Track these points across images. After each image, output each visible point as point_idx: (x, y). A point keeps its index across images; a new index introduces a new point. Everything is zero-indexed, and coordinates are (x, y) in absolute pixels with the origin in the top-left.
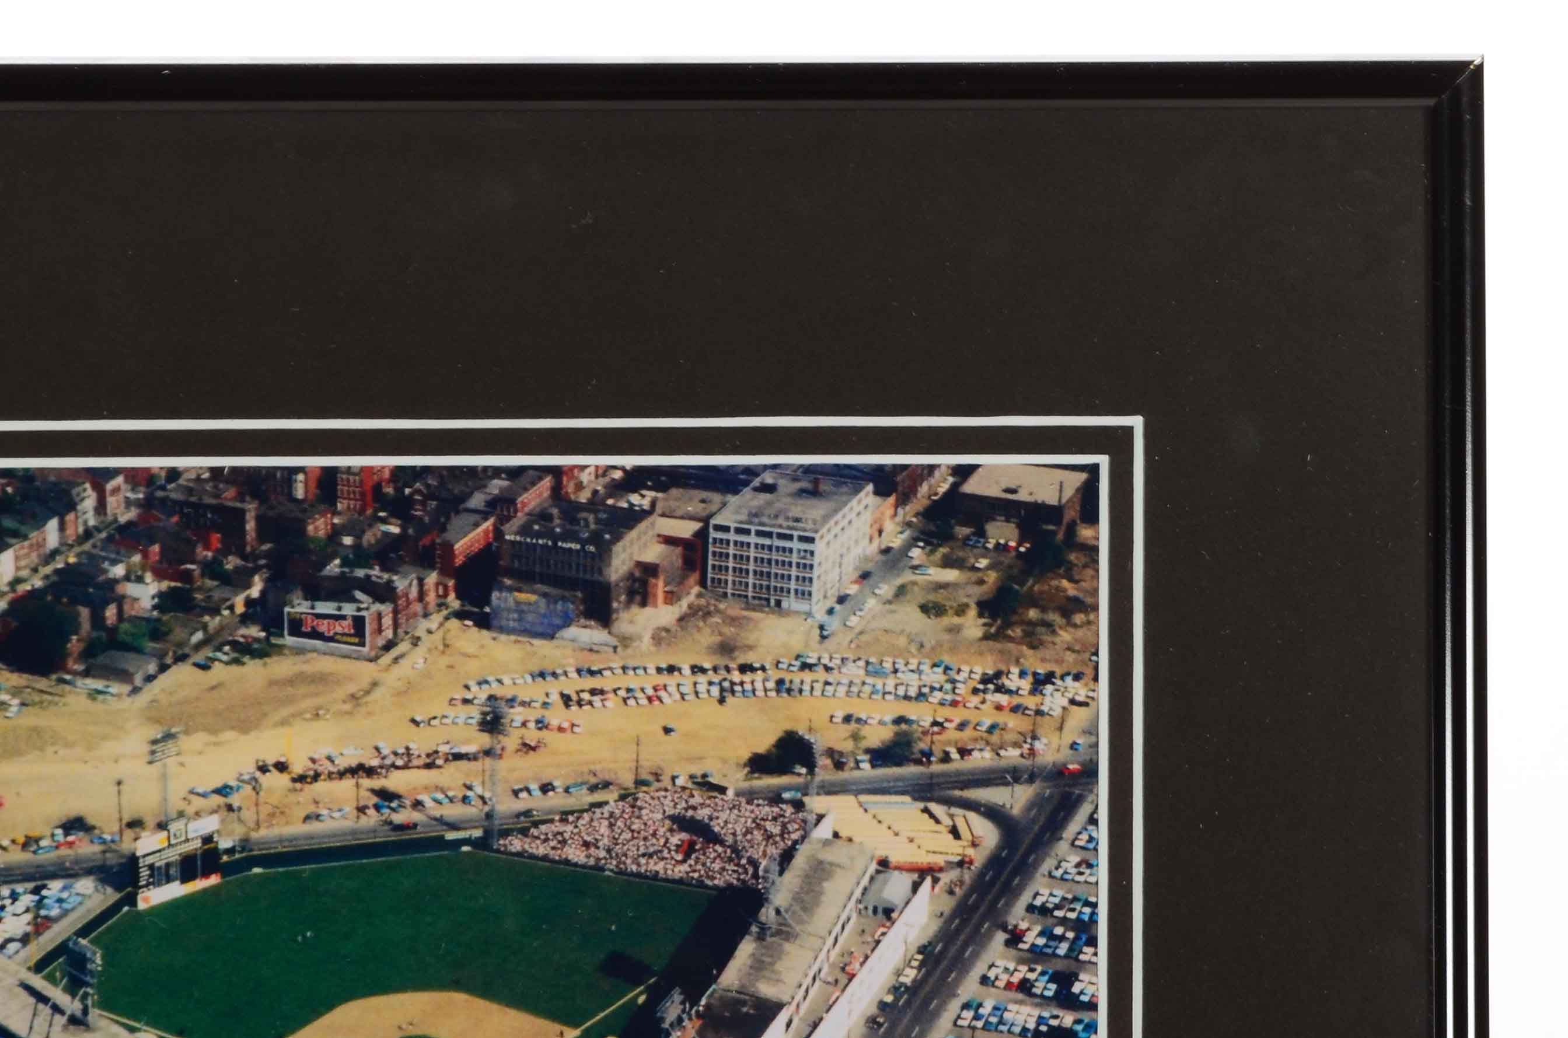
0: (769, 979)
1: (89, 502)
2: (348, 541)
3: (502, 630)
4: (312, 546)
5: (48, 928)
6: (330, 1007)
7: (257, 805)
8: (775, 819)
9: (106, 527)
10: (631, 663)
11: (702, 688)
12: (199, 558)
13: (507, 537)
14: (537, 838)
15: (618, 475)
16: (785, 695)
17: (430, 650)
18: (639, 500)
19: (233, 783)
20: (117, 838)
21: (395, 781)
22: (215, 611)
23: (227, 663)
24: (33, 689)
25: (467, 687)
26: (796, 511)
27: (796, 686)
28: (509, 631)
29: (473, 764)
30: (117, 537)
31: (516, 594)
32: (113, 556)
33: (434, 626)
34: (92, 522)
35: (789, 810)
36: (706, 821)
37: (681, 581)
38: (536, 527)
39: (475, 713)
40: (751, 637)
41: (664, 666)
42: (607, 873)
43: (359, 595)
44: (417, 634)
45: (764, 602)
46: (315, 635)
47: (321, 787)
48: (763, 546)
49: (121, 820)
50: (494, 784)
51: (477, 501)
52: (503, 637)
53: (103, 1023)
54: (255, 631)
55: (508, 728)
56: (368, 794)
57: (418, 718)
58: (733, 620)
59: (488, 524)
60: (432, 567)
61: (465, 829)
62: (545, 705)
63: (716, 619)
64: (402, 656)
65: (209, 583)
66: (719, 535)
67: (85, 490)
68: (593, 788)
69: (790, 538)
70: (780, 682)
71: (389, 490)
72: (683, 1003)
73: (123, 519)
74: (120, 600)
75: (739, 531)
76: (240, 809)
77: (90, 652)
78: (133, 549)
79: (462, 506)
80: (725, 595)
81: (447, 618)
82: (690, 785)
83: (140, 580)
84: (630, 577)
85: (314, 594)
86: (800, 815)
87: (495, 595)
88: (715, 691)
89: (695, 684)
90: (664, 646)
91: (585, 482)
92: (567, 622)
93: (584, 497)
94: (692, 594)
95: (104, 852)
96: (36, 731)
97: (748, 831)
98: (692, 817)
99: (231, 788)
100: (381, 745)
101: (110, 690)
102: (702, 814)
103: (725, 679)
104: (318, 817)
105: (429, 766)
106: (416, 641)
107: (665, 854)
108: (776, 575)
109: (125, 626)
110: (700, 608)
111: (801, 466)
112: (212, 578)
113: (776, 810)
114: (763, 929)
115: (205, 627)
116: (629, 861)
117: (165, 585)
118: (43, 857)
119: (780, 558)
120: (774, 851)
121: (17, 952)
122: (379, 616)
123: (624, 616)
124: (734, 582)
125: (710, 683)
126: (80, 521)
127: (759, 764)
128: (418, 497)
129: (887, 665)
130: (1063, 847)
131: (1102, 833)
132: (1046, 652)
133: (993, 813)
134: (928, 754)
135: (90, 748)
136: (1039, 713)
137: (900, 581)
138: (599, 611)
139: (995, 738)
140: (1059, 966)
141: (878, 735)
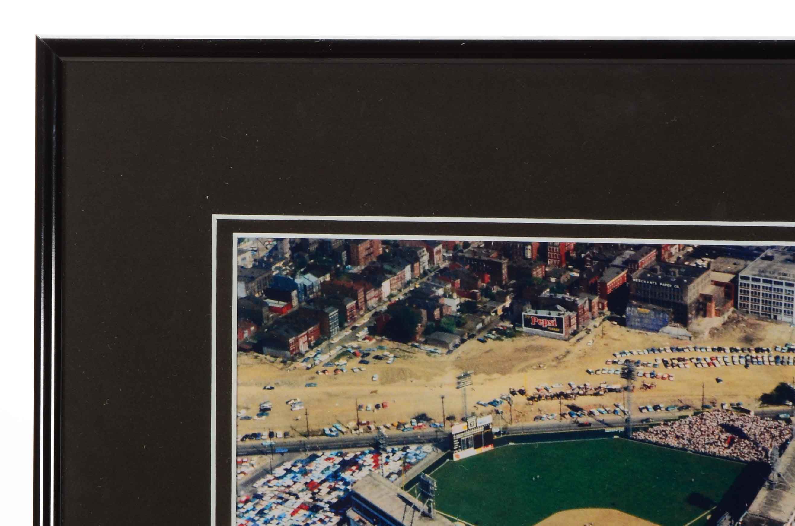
0: (776, 510)
1: (425, 258)
2: (553, 280)
3: (632, 327)
4: (535, 282)
5: (411, 468)
6: (550, 514)
7: (511, 411)
8: (776, 428)
9: (434, 270)
10: (699, 346)
11: (736, 359)
12: (480, 286)
13: (634, 280)
14: (652, 433)
15: (690, 249)
16: (780, 364)
17: (595, 336)
18: (702, 263)
19: (498, 400)
20: (442, 425)
21: (579, 401)
22: (488, 313)
23: (494, 340)
24: (400, 349)
25: (615, 355)
26: (784, 270)
27: (786, 359)
28: (635, 328)
29: (618, 394)
30: (439, 275)
31: (639, 309)
32: (437, 284)
33: (597, 324)
34: (427, 268)
35: (783, 424)
36: (740, 427)
37: (724, 304)
38: (649, 275)
39: (619, 368)
40: (761, 334)
41: (716, 347)
42: (689, 452)
43: (559, 307)
44: (589, 328)
45: (768, 317)
46: (537, 327)
47: (542, 403)
48: (767, 288)
49: (444, 416)
50: (629, 404)
51: (618, 261)
52: (633, 331)
53: (438, 517)
54: (508, 324)
55: (636, 376)
56: (566, 407)
57: (590, 370)
58: (752, 325)
59: (624, 273)
60: (596, 294)
61: (615, 427)
62: (655, 365)
63: (743, 324)
64: (581, 338)
65: (485, 299)
66: (744, 281)
67: (423, 251)
68: (680, 409)
69: (781, 284)
70: (777, 358)
71: (574, 255)
72: (730, 520)
73: (442, 266)
74: (441, 306)
75: (754, 280)
76: (502, 412)
77: (427, 332)
78: (448, 281)
79: (610, 264)
80: (747, 312)
81: (604, 320)
82: (731, 409)
83: (451, 297)
84: (697, 301)
85: (536, 306)
86: (790, 426)
87: (628, 309)
88: (743, 361)
89: (732, 357)
90: (715, 337)
91: (674, 254)
92: (665, 324)
93: (673, 260)
94: (730, 312)
95: (436, 432)
96: (402, 370)
97: (762, 433)
98: (732, 425)
99: (498, 402)
100: (572, 383)
101: (437, 351)
102: (738, 424)
103: (748, 355)
104: (541, 418)
105: (596, 394)
106: (588, 331)
107: (719, 443)
108: (774, 302)
109: (444, 320)
110: (734, 319)
111: (787, 247)
112: (486, 297)
113: (777, 423)
114: (771, 484)
115: (483, 321)
116: (700, 447)
117: (463, 300)
118: (407, 433)
119: (776, 294)
120: (775, 444)
121: (396, 480)
122: (570, 318)
123: (694, 321)
124: (752, 306)
125: (740, 357)
126: (421, 267)
127: (766, 399)
128: (588, 259)
135: (428, 379)
138: (682, 318)
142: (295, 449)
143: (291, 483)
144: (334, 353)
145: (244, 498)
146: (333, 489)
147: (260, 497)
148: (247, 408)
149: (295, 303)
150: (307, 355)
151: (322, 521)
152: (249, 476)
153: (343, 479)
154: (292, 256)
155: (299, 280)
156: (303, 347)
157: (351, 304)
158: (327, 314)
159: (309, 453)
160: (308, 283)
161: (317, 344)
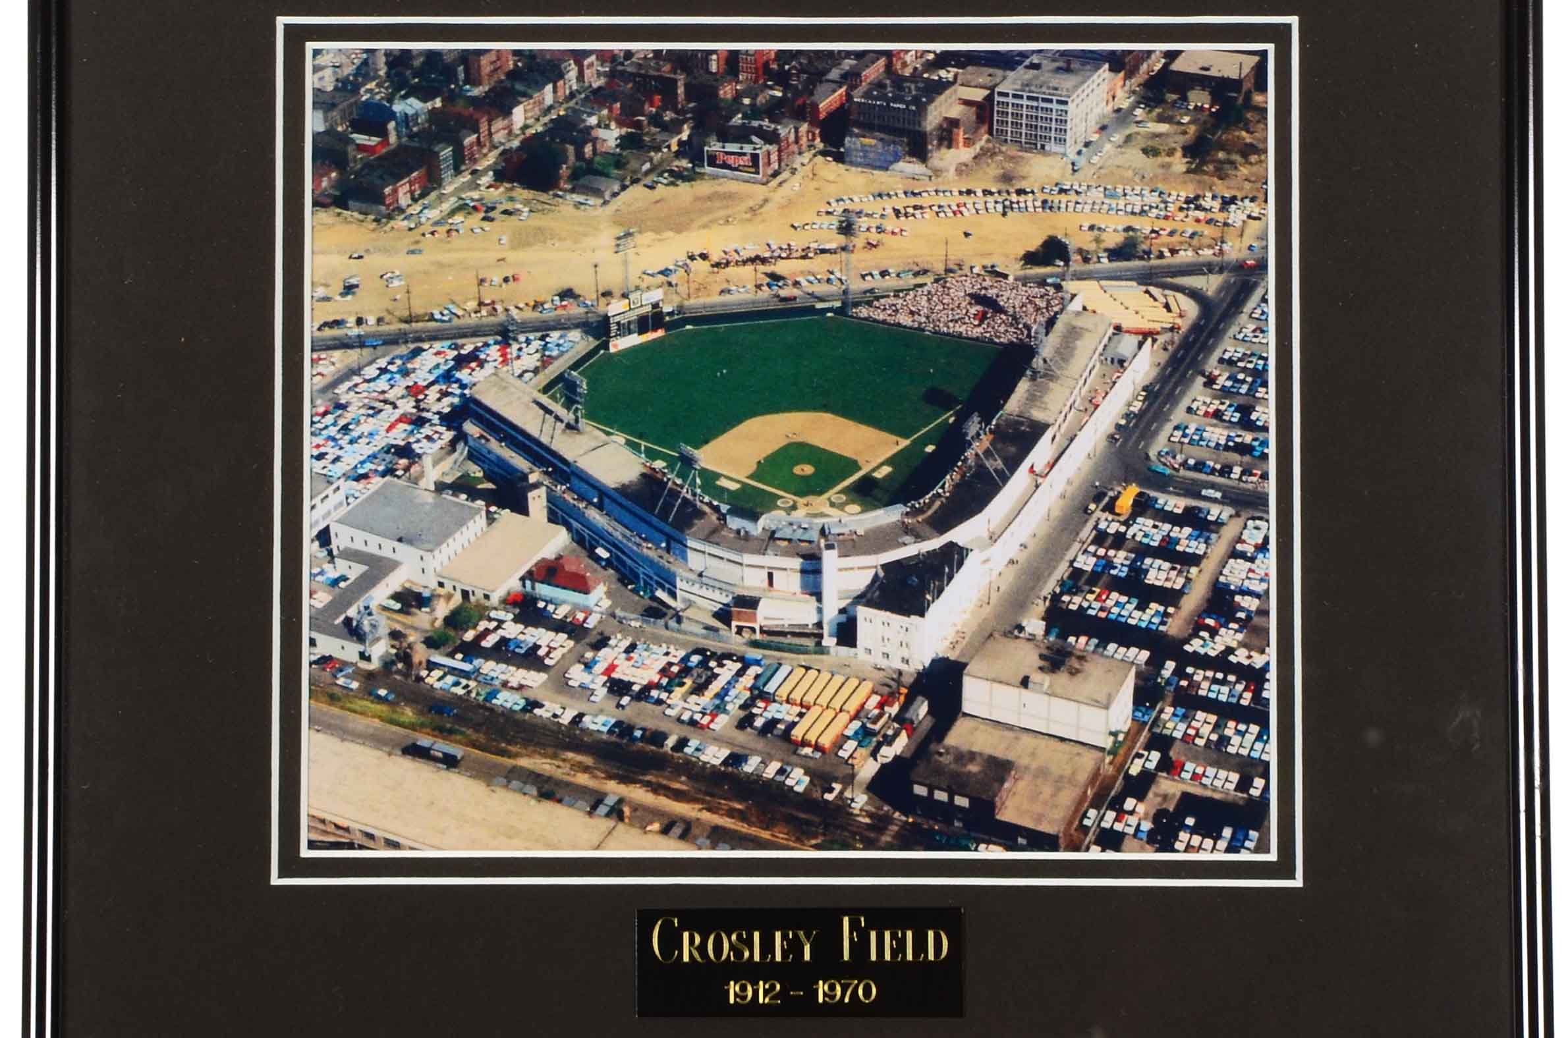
0: (1040, 407)
1: (572, 74)
2: (747, 101)
3: (852, 163)
4: (722, 105)
5: (551, 363)
6: (740, 422)
7: (688, 282)
8: (1042, 297)
9: (584, 91)
10: (941, 188)
11: (990, 205)
12: (647, 112)
13: (855, 100)
14: (879, 308)
15: (931, 57)
16: (1048, 211)
17: (803, 178)
18: (946, 74)
19: (671, 267)
20: (595, 303)
21: (781, 268)
22: (658, 149)
23: (667, 185)
24: (538, 201)
25: (829, 203)
26: (1054, 83)
27: (1056, 205)
28: (858, 165)
29: (834, 256)
30: (592, 97)
31: (862, 139)
32: (589, 110)
33: (806, 161)
34: (575, 87)
35: (1052, 291)
36: (994, 297)
37: (977, 129)
38: (875, 93)
39: (835, 221)
40: (1023, 170)
41: (964, 190)
42: (927, 333)
43: (754, 139)
44: (795, 166)
45: (1033, 146)
46: (725, 166)
47: (731, 270)
48: (1032, 107)
49: (597, 291)
50: (848, 270)
51: (834, 74)
52: (853, 169)
53: (589, 429)
54: (685, 163)
55: (858, 233)
56: (763, 276)
57: (796, 225)
58: (1012, 158)
59: (843, 90)
60: (804, 120)
61: (828, 301)
62: (882, 216)
63: (1000, 158)
64: (784, 181)
65: (654, 130)
66: (1002, 99)
67: (570, 65)
68: (916, 274)
69: (1051, 101)
70: (1044, 202)
71: (774, 66)
72: (980, 423)
73: (595, 85)
74: (594, 141)
75: (1015, 96)
76: (676, 285)
77: (575, 176)
78: (602, 105)
79: (824, 78)
80: (1006, 141)
81: (815, 156)
82: (983, 273)
83: (607, 127)
84: (940, 127)
85: (724, 138)
86: (1060, 294)
87: (847, 139)
88: (1000, 207)
89: (986, 203)
90: (964, 176)
91: (909, 62)
92: (897, 159)
93: (907, 72)
94: (983, 140)
95: (587, 313)
96: (540, 230)
97: (1023, 305)
98: (985, 295)
99: (671, 271)
100: (770, 242)
101: (588, 202)
102: (992, 293)
103: (1006, 200)
104: (729, 291)
105: (804, 257)
106: (794, 171)
107: (967, 320)
108: (1041, 127)
109: (598, 159)
110: (988, 150)
111: (1058, 51)
112: (655, 127)
113: (1043, 290)
114: (1035, 372)
115: (651, 160)
116: (941, 325)
117: (624, 131)
118: (546, 315)
119: (1044, 116)
120: (1042, 319)
121: (531, 380)
122: (769, 154)
123: (936, 154)
124: (1012, 132)
125: (996, 202)
126: (567, 86)
127: (1031, 259)
128: (794, 72)
129: (1120, 190)
130: (1243, 318)
131: (1271, 309)
132: (1232, 182)
133: (1194, 294)
134: (1148, 253)
135: (576, 242)
136: (1226, 224)
137: (1128, 132)
138: (919, 150)
139: (1195, 242)
140: (1241, 400)
141: (1113, 239)
142: (392, 340)
143: (387, 387)
144: (446, 206)
145: (321, 410)
146: (445, 394)
147: (344, 407)
148: (326, 285)
149: (393, 138)
150: (410, 211)
151: (428, 438)
152: (329, 379)
153: (458, 381)
154: (388, 74)
155: (398, 107)
156: (404, 200)
157: (470, 140)
158: (437, 154)
159: (412, 346)
160: (410, 112)
161: (423, 195)
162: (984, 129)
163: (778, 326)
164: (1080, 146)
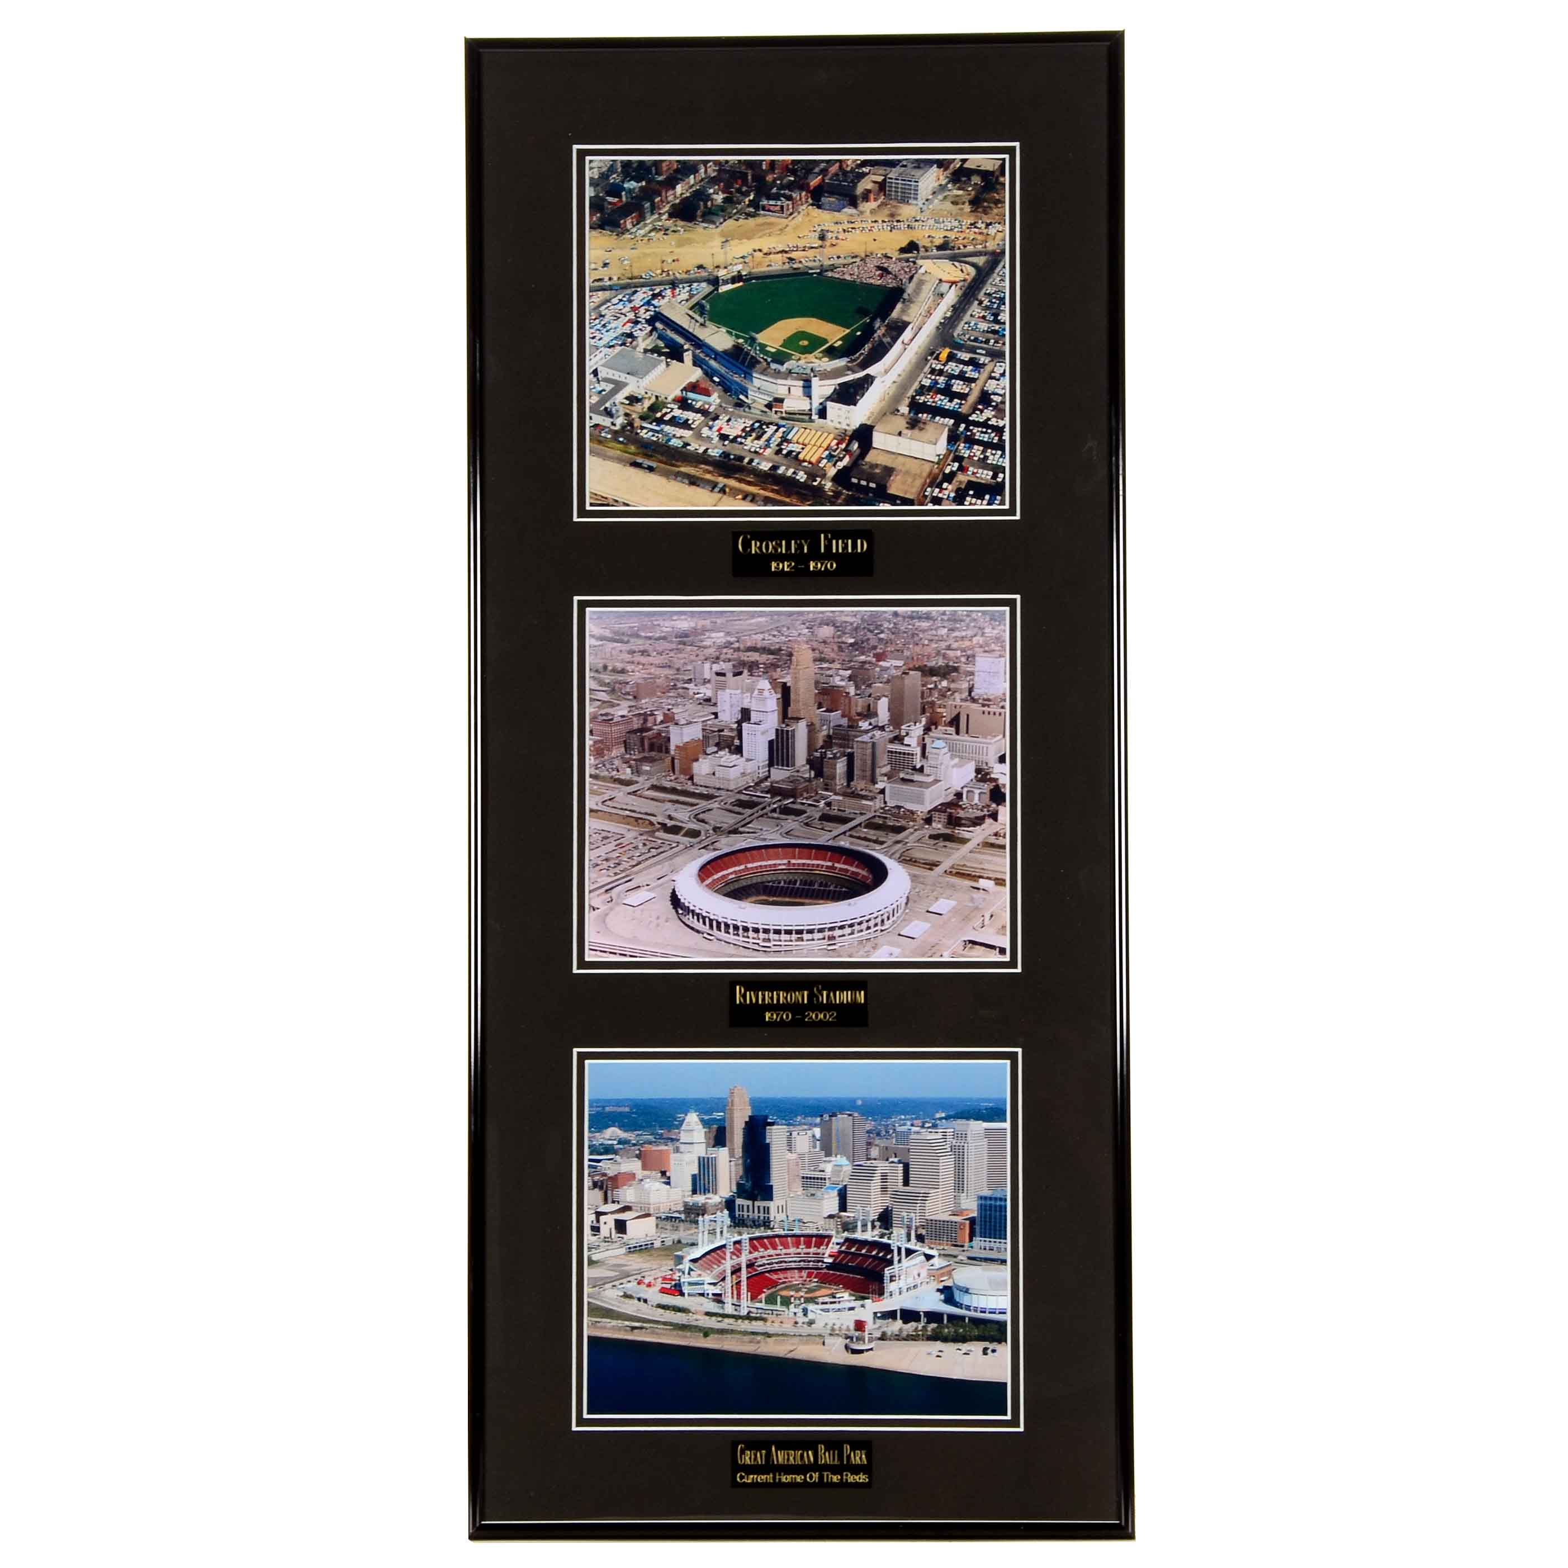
0: (906, 315)
1: (702, 170)
2: (778, 182)
3: (825, 209)
4: (768, 184)
5: (694, 297)
6: (776, 322)
7: (753, 262)
8: (907, 267)
9: (707, 178)
10: (863, 220)
11: (885, 227)
12: (735, 187)
13: (826, 181)
14: (836, 272)
15: (859, 162)
16: (910, 229)
17: (803, 215)
18: (865, 170)
19: (746, 255)
20: (713, 271)
21: (793, 255)
22: (740, 203)
23: (743, 219)
24: (688, 226)
25: (814, 227)
26: (912, 174)
27: (913, 226)
28: (827, 210)
29: (817, 250)
30: (711, 181)
31: (829, 198)
32: (710, 186)
33: (804, 208)
34: (703, 176)
35: (912, 264)
36: (887, 267)
37: (878, 195)
38: (835, 178)
39: (817, 235)
40: (900, 211)
41: (873, 220)
42: (857, 283)
43: (782, 199)
44: (799, 211)
45: (903, 201)
46: (769, 211)
47: (772, 257)
48: (903, 184)
49: (714, 266)
50: (823, 256)
51: (817, 170)
52: (825, 211)
53: (710, 325)
54: (752, 210)
55: (827, 239)
56: (786, 259)
57: (800, 236)
58: (894, 207)
59: (820, 177)
60: (804, 190)
61: (814, 269)
62: (838, 232)
63: (889, 206)
64: (795, 217)
65: (738, 195)
66: (890, 180)
67: (701, 166)
68: (853, 257)
69: (911, 181)
70: (909, 226)
71: (791, 167)
72: (880, 322)
73: (712, 176)
74: (712, 200)
75: (896, 179)
76: (748, 263)
77: (703, 215)
78: (715, 184)
79: (812, 172)
80: (892, 199)
81: (808, 206)
82: (882, 257)
83: (717, 194)
84: (863, 193)
85: (769, 198)
86: (915, 266)
87: (822, 199)
88: (889, 228)
89: (883, 226)
90: (873, 214)
91: (849, 164)
92: (844, 207)
93: (849, 169)
94: (882, 199)
95: (709, 275)
96: (688, 239)
97: (899, 271)
98: (882, 266)
99: (745, 257)
100: (789, 244)
101: (710, 227)
102: (886, 265)
103: (892, 225)
104: (771, 265)
105: (804, 250)
106: (799, 213)
107: (875, 277)
108: (907, 192)
109: (713, 208)
110: (884, 203)
111: (915, 159)
112: (739, 193)
113: (908, 264)
114: (904, 299)
115: (737, 208)
116: (864, 280)
117: (725, 195)
118: (691, 276)
119: (908, 188)
120: (907, 276)
121: (685, 304)
122: (788, 205)
123: (861, 205)
124: (894, 195)
125: (887, 226)
126: (700, 176)
127: (903, 250)
128: (799, 169)
129: (941, 220)
130: (995, 275)
131: (1007, 271)
132: (990, 216)
133: (973, 265)
134: (954, 247)
135: (704, 244)
136: (988, 234)
137: (945, 194)
138: (854, 204)
139: (974, 242)
140: (994, 311)
141: (938, 242)
142: (624, 287)
143: (622, 307)
144: (647, 229)
145: (594, 317)
146: (647, 310)
147: (603, 316)
148: (595, 263)
149: (624, 199)
150: (632, 231)
151: (640, 329)
152: (596, 305)
153: (653, 305)
154: (622, 171)
155: (626, 185)
156: (629, 226)
157: (658, 199)
158: (643, 206)
159: (633, 289)
160: (632, 187)
161: (638, 224)
162: (882, 194)
163: (792, 281)
164: (924, 201)
